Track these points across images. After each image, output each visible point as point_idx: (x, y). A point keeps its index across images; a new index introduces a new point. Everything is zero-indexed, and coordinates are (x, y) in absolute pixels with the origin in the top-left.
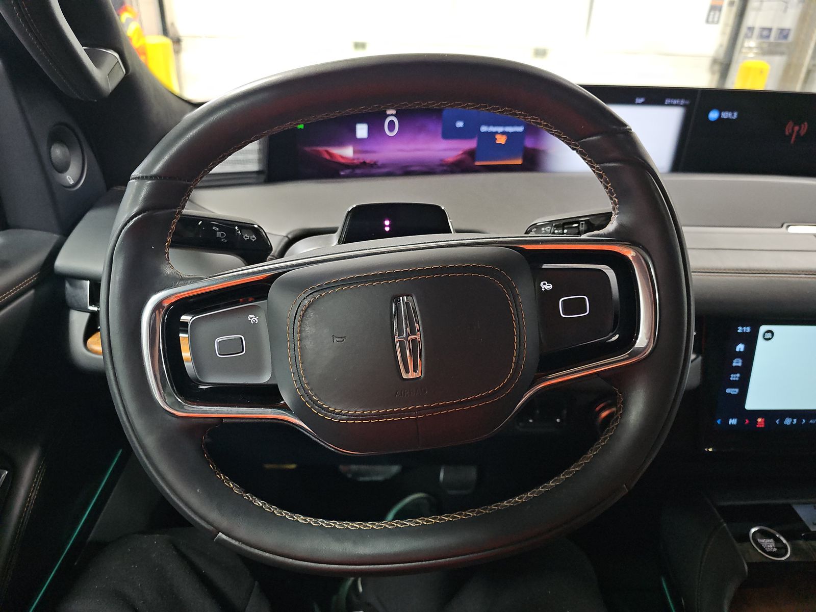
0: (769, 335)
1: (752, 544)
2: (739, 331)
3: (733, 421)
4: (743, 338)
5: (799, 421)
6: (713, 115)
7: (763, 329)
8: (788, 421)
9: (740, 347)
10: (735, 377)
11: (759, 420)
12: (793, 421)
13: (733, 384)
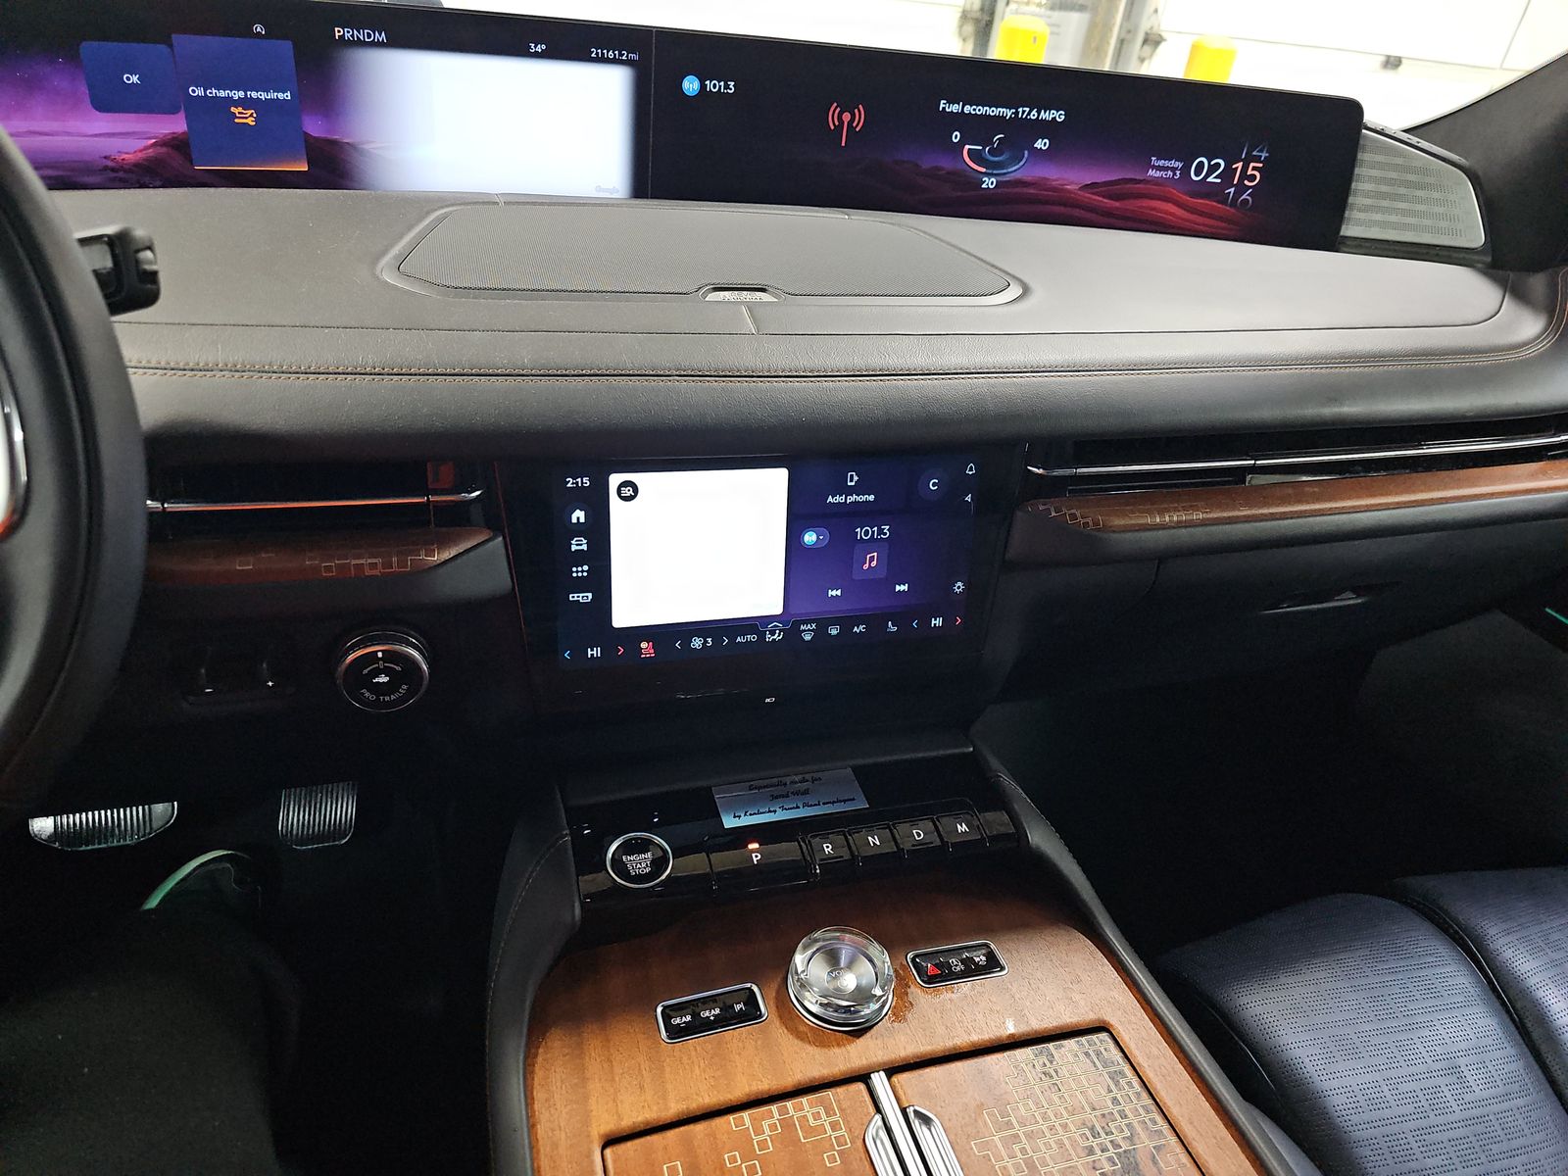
0: (628, 491)
1: (609, 873)
2: (569, 485)
3: (595, 652)
4: (580, 498)
5: (717, 641)
6: (691, 85)
7: (615, 480)
8: (697, 643)
9: (579, 516)
10: (581, 571)
11: (644, 645)
12: (706, 642)
13: (581, 585)
